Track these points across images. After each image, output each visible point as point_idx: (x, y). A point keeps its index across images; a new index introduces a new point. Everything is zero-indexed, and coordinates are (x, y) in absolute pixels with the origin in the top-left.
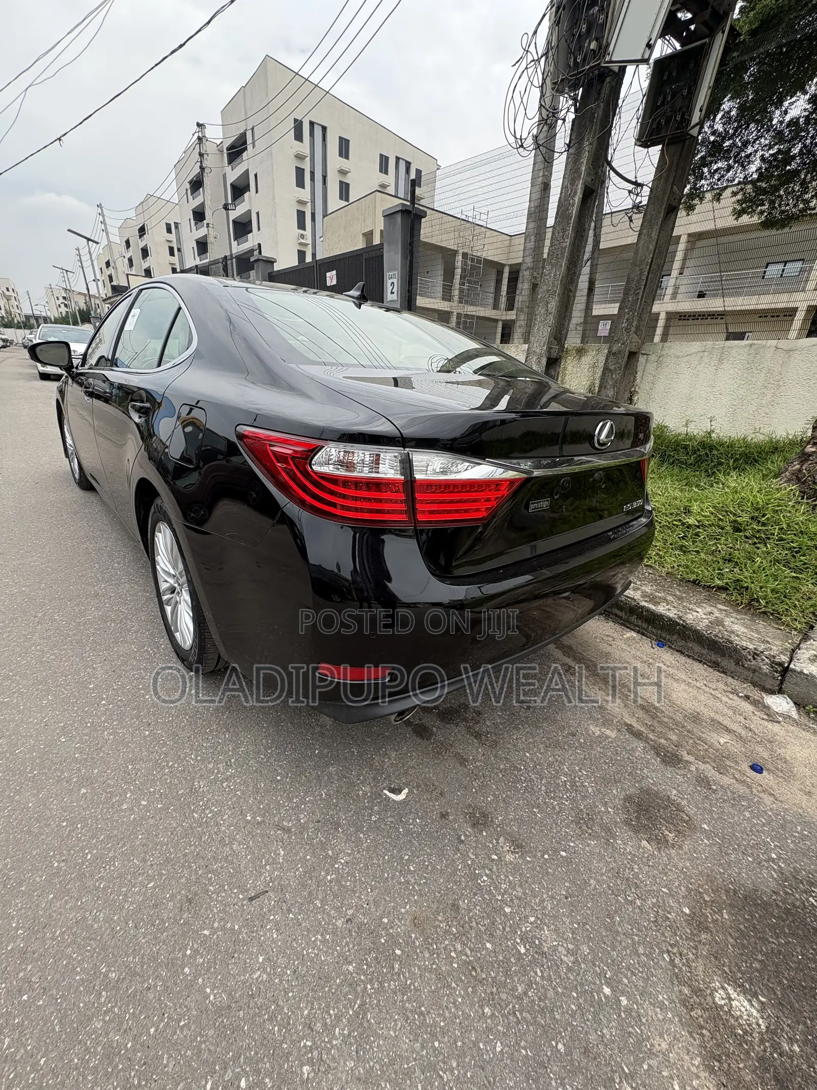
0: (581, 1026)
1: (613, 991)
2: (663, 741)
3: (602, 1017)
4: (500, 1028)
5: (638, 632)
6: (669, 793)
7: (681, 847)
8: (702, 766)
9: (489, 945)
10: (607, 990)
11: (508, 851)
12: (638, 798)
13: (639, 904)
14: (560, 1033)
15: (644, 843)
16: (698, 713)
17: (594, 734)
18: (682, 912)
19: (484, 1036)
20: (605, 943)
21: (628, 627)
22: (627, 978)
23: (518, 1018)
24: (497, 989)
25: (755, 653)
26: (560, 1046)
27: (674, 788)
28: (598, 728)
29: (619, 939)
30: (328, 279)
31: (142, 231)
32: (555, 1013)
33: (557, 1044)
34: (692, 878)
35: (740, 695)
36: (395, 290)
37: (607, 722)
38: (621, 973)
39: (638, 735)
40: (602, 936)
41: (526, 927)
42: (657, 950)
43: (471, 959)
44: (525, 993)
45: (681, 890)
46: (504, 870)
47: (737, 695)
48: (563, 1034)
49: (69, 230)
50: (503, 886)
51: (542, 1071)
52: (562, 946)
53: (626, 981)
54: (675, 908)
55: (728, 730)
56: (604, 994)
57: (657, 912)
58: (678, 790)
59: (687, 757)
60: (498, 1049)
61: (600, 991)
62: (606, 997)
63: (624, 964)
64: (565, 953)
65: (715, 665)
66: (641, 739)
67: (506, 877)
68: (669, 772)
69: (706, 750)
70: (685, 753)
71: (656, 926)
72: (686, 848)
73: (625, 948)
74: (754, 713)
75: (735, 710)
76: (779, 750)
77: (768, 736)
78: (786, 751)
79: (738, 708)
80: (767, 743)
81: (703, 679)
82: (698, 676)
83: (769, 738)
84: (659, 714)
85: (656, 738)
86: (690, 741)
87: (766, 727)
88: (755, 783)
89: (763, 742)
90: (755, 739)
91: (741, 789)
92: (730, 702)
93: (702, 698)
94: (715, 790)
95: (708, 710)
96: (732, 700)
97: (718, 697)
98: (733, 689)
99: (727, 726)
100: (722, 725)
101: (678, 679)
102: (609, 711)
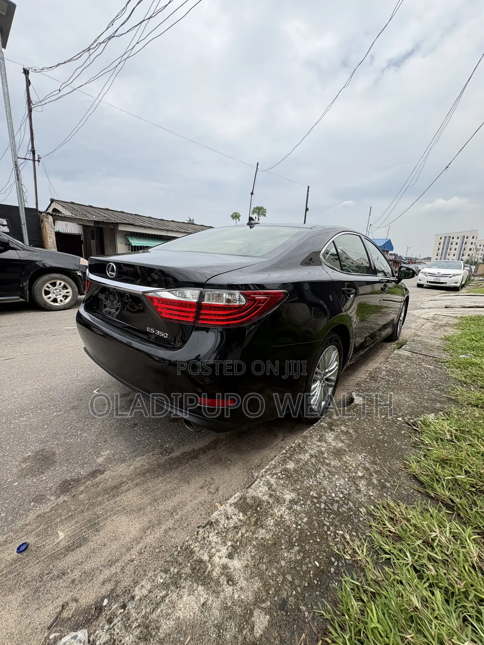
2: (82, 488)
6: (45, 474)
7: (17, 467)
8: (51, 505)
12: (52, 459)
16: (97, 531)
17: (103, 451)
27: (46, 479)
28: (106, 454)
35: (106, 602)
37: (109, 460)
39: (94, 474)
47: (108, 597)
55: (69, 549)
58: (44, 480)
59: (62, 498)
66: (89, 475)
68: (58, 481)
69: (60, 516)
70: (66, 499)
72: (15, 469)
74: (76, 601)
75: (89, 575)
76: (24, 593)
77: (43, 594)
78: (18, 601)
79: (89, 582)
80: (38, 584)
81: (140, 562)
82: (147, 559)
83: (40, 594)
84: (107, 496)
85: (86, 485)
86: (73, 507)
87: (52, 602)
88: (15, 539)
89: (40, 582)
90: (48, 574)
91: (20, 524)
92: (101, 578)
93: (115, 546)
94: (30, 504)
95: (98, 543)
96: (103, 583)
97: (111, 566)
98: (118, 596)
99: (73, 550)
100: (77, 547)
101: (145, 533)
102: (119, 464)
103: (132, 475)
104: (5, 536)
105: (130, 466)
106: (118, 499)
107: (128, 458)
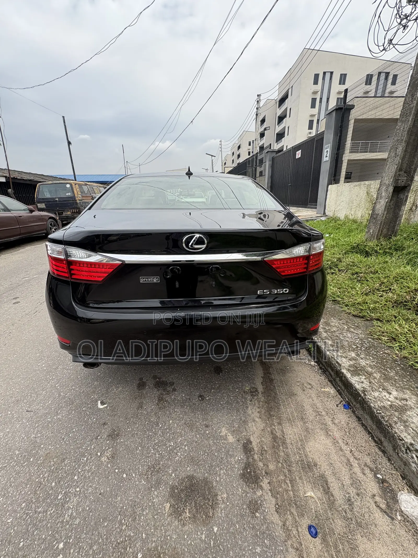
0: (36, 546)
1: (63, 549)
2: (261, 464)
3: (45, 553)
4: (18, 515)
5: (338, 391)
6: (220, 493)
7: (184, 525)
8: (268, 496)
9: (53, 484)
10: (61, 546)
11: (107, 456)
12: (197, 481)
13: (123, 529)
14: (28, 539)
15: (168, 505)
16: (316, 465)
17: (221, 433)
18: (137, 554)
19: (12, 512)
20: (87, 528)
21: (333, 385)
22: (74, 551)
23: (26, 518)
24: (35, 502)
25: (408, 448)
26: (22, 544)
27: (227, 493)
28: (227, 432)
29: (94, 532)
30: (297, 155)
31: (239, 147)
32: (37, 531)
33: (22, 542)
34: (166, 544)
35: (379, 476)
36: (328, 155)
37: (237, 432)
38: (75, 546)
39: (248, 450)
40: (90, 524)
41: (72, 490)
42: (101, 556)
43: (44, 483)
44: (40, 513)
45: (152, 544)
46: (95, 462)
47: (375, 474)
48: (28, 541)
49: (206, 154)
50: (87, 468)
51: (7, 544)
52: (73, 510)
53: (72, 551)
54: (136, 549)
55: (327, 491)
56: (58, 546)
57: (126, 541)
58: (228, 496)
59: (264, 484)
60: (9, 521)
61: (59, 543)
62: (57, 548)
63: (81, 544)
64: (69, 515)
65: (379, 443)
66: (246, 454)
67: (93, 465)
68: (238, 483)
69: (287, 491)
70: (266, 481)
71: (116, 546)
72: (186, 528)
73: (91, 539)
74: (374, 495)
75: (355, 483)
76: (359, 536)
77: (363, 520)
78: (366, 542)
79: (361, 483)
80: (354, 523)
81: (354, 446)
82: (353, 442)
83: (363, 522)
84: (281, 447)
85: (258, 460)
86: (282, 477)
87: (372, 513)
88: (298, 539)
89: (352, 520)
90: (346, 512)
91: (279, 533)
92: (360, 474)
93: (335, 457)
94: (256, 517)
95: (329, 468)
96: (364, 474)
97: (351, 465)
98: (376, 468)
99: (329, 488)
100: (327, 484)
101: (330, 435)
102: (247, 427)
103: (267, 423)
104: (290, 550)
105: (254, 421)
106: (288, 441)
107: (243, 418)
